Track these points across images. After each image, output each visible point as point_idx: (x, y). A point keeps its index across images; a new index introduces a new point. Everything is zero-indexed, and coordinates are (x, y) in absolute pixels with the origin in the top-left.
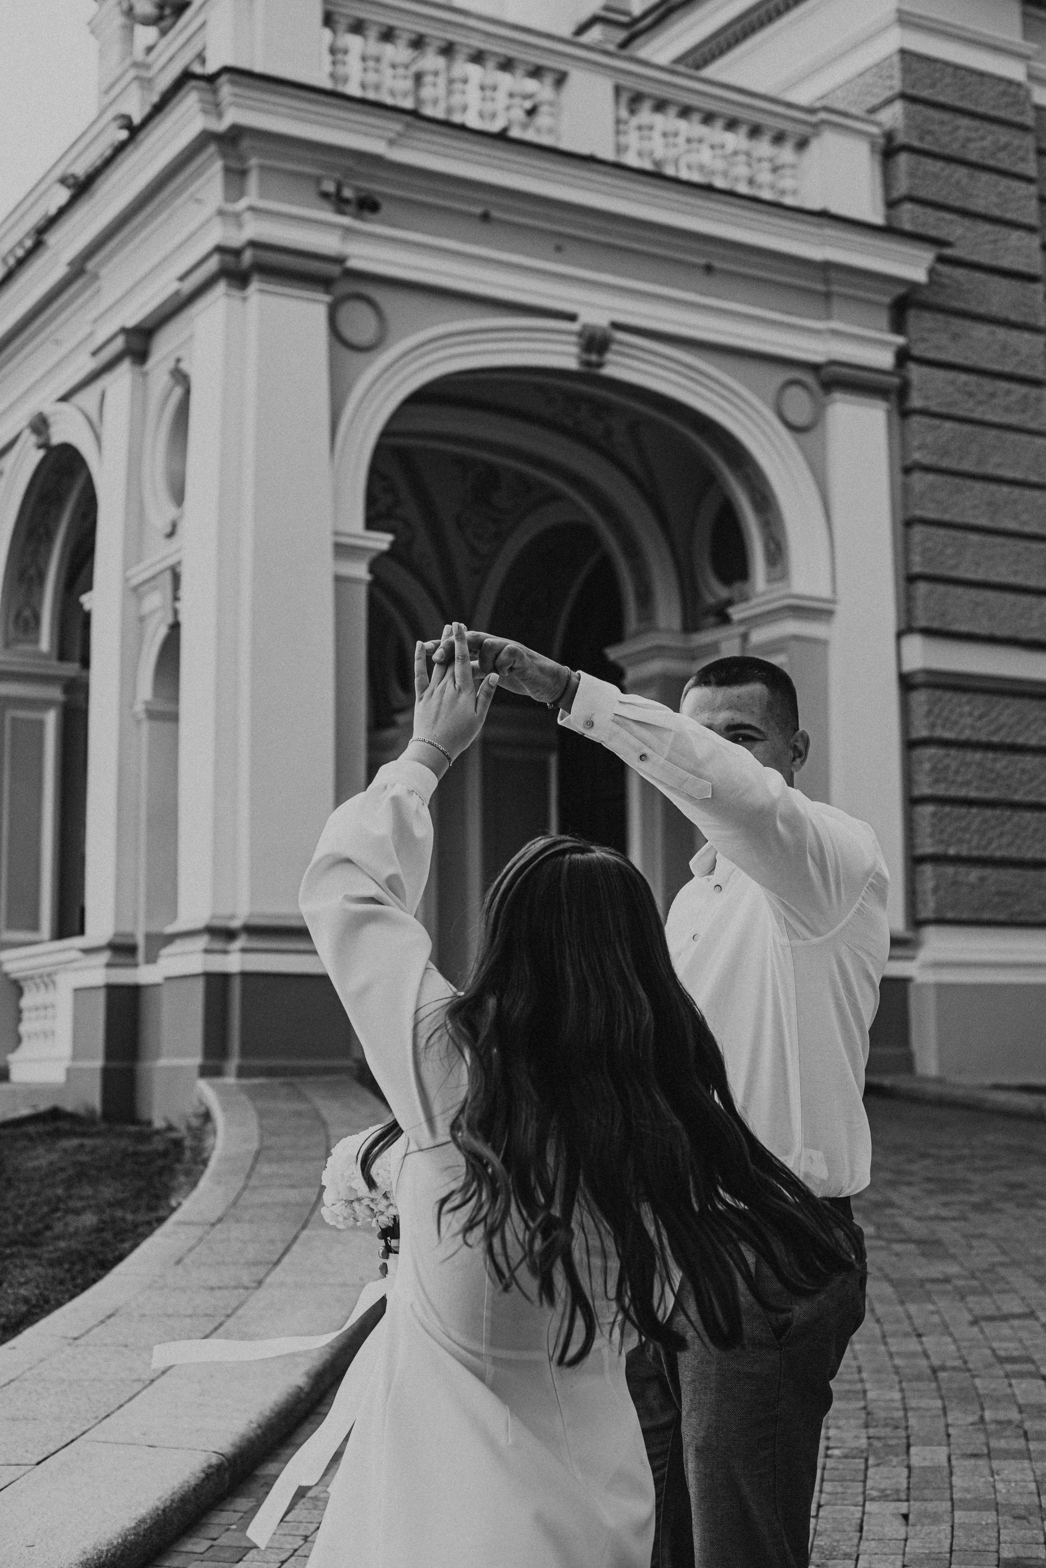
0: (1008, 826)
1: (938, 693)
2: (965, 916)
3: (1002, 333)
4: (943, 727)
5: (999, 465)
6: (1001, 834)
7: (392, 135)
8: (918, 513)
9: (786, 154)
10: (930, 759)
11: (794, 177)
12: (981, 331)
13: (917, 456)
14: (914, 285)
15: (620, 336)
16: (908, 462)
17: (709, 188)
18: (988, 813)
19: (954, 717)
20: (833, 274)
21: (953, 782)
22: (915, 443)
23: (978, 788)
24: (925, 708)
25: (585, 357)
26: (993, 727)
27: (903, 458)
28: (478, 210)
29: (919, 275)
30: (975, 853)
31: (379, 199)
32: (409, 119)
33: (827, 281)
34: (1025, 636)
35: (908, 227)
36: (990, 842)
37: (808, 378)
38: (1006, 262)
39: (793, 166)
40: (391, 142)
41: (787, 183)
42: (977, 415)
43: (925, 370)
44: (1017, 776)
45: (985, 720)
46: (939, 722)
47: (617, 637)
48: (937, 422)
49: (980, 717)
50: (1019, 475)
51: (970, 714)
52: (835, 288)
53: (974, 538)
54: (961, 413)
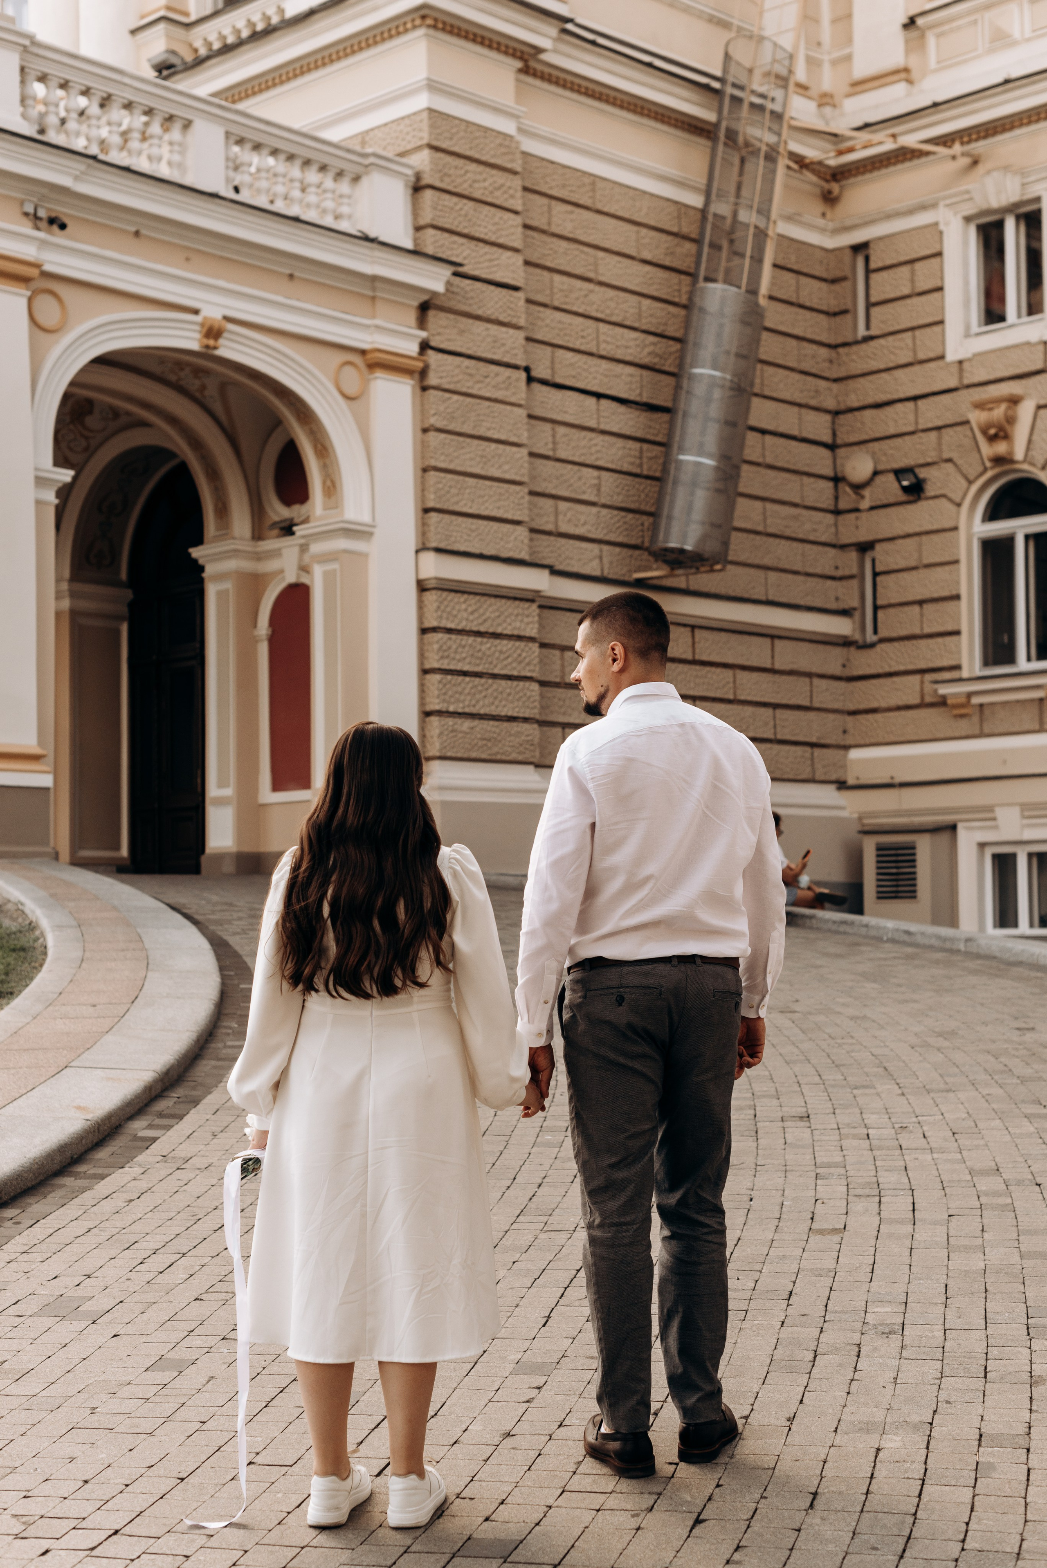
0: (490, 691)
1: (445, 594)
2: (459, 755)
3: (494, 329)
4: (447, 619)
5: (489, 429)
6: (485, 697)
7: (78, 173)
8: (433, 463)
9: (344, 187)
10: (438, 642)
11: (349, 205)
12: (479, 328)
13: (433, 421)
14: (435, 294)
15: (230, 326)
16: (426, 425)
17: (297, 220)
18: (477, 680)
19: (455, 612)
20: (378, 285)
21: (454, 659)
22: (432, 412)
23: (470, 663)
24: (435, 605)
25: (206, 342)
26: (480, 621)
27: (422, 421)
28: (133, 229)
29: (439, 287)
30: (467, 710)
31: (66, 220)
32: (91, 161)
33: (374, 289)
34: (504, 555)
35: (430, 250)
36: (478, 702)
37: (357, 359)
38: (498, 277)
39: (349, 197)
40: (76, 178)
41: (345, 210)
42: (474, 391)
43: (440, 356)
44: (497, 654)
45: (476, 615)
46: (445, 615)
47: (199, 540)
48: (447, 395)
49: (472, 613)
50: (503, 437)
51: (466, 610)
52: (379, 294)
53: (471, 481)
54: (464, 390)
